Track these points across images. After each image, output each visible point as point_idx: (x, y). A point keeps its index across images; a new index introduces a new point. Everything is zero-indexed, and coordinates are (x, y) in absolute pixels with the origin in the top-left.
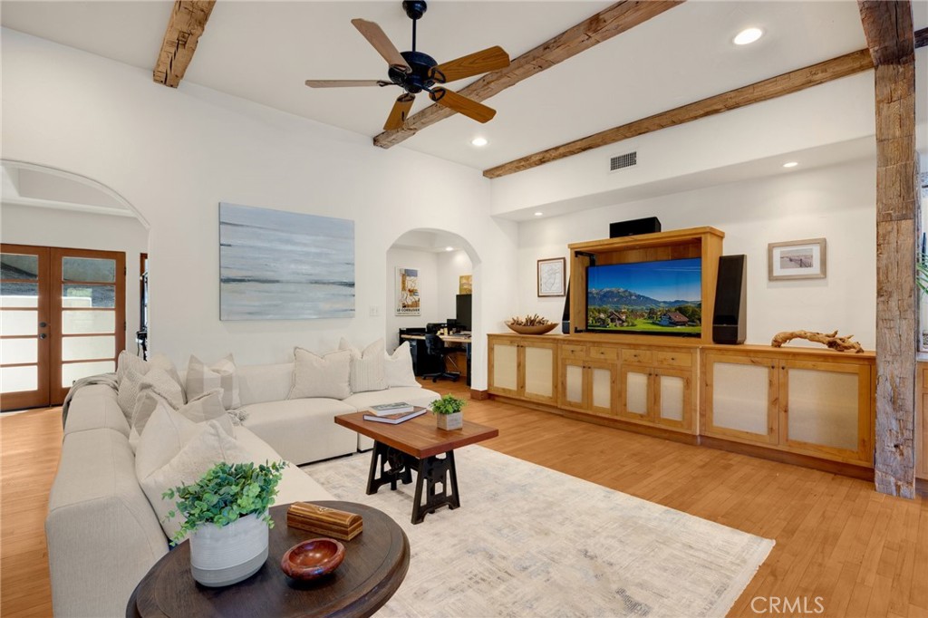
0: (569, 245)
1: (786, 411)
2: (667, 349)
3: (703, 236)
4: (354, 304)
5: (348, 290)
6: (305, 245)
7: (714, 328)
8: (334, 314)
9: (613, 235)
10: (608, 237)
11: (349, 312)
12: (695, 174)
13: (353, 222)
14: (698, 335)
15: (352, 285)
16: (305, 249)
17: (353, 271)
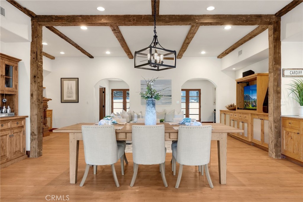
0: (236, 80)
1: (264, 133)
2: (245, 114)
3: (257, 76)
4: (171, 101)
5: (170, 97)
6: (159, 87)
7: (263, 107)
8: (166, 103)
9: (244, 76)
10: (242, 77)
11: (170, 103)
12: (251, 57)
13: (171, 80)
14: (256, 110)
15: (171, 96)
16: (159, 88)
17: (171, 92)
